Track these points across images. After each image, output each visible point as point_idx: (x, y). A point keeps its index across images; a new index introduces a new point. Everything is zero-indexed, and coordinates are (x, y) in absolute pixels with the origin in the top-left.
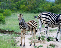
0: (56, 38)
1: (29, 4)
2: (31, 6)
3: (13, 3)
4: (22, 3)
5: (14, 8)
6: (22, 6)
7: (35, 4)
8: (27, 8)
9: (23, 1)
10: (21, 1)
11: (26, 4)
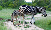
0: (31, 22)
1: (14, 3)
2: (15, 4)
3: (4, 2)
4: (10, 3)
5: (5, 6)
6: (10, 5)
7: (18, 3)
8: (13, 5)
9: (10, 1)
10: (9, 1)
11: (13, 3)
